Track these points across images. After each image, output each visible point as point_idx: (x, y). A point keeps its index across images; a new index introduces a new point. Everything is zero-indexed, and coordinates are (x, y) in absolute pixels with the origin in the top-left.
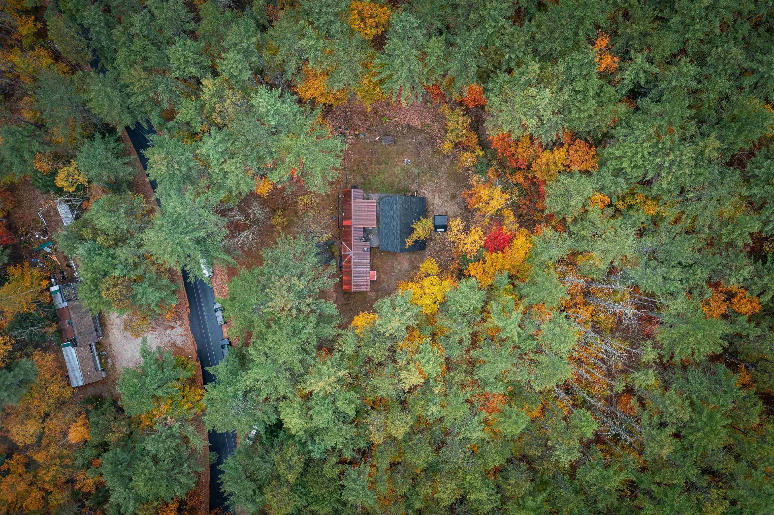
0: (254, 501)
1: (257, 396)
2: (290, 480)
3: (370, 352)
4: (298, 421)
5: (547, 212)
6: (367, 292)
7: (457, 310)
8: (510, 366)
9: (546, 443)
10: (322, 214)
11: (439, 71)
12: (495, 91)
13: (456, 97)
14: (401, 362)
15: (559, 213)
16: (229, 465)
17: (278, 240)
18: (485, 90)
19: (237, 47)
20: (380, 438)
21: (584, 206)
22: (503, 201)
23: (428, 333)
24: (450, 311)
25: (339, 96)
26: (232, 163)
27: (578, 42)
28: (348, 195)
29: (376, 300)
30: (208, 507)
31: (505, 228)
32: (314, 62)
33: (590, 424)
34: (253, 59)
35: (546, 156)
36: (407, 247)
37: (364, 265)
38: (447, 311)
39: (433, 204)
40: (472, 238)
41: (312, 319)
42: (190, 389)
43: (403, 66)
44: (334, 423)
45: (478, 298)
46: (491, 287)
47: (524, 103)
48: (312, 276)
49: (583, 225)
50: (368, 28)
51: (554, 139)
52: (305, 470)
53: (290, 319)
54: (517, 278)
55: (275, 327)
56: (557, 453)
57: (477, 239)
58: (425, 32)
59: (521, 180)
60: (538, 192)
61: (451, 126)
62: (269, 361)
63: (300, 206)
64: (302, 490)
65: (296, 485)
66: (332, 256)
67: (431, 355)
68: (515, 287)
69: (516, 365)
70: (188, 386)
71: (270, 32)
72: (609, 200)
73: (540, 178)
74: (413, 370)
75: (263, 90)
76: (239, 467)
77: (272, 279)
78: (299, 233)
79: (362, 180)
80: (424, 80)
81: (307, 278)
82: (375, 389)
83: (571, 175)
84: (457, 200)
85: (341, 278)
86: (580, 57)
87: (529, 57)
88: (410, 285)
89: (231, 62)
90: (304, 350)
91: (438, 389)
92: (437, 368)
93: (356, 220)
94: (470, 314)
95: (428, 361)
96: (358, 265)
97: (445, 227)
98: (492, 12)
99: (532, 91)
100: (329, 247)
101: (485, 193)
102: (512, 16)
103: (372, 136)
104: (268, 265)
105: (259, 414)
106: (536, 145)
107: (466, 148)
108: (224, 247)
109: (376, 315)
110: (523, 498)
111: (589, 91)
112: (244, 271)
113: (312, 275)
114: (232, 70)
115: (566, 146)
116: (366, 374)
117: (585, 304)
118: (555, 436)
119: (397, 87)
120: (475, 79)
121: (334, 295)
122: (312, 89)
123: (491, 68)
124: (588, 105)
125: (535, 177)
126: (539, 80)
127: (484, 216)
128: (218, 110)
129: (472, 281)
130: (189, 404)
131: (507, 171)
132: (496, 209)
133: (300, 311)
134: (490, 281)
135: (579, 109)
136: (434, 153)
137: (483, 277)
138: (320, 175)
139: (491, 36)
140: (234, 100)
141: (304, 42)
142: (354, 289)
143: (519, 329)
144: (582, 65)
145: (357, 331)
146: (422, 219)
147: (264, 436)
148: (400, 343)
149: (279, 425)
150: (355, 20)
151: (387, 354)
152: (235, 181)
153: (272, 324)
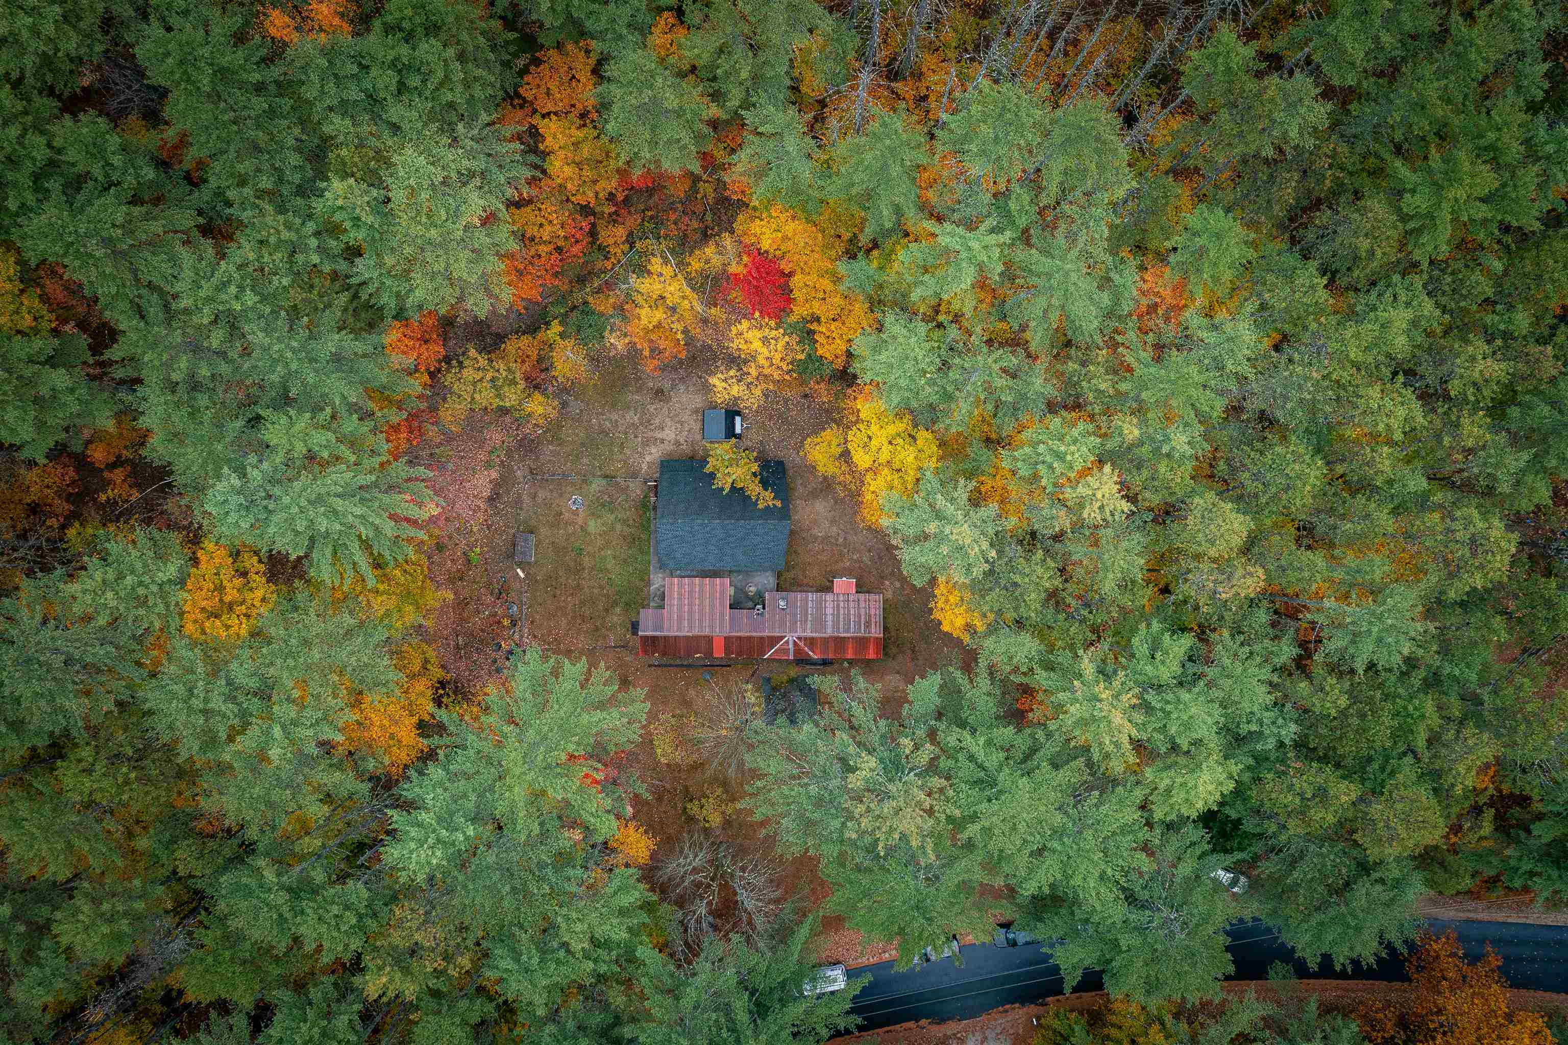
0: (1397, 884)
1: (1141, 874)
2: (1353, 796)
3: (1034, 598)
4: (1206, 776)
5: (695, 167)
6: (885, 601)
7: (932, 383)
8: (1074, 253)
9: (1266, 161)
10: (699, 704)
11: (351, 424)
12: (403, 288)
13: (415, 385)
14: (1063, 521)
15: (699, 137)
16: (1309, 944)
17: (758, 817)
18: (400, 315)
19: (288, 915)
20: (1251, 574)
21: (682, 75)
22: (668, 271)
23: (985, 454)
24: (934, 399)
25: (416, 667)
26: (569, 930)
27: (278, 84)
28: (651, 644)
29: (904, 580)
30: (1397, 985)
31: (734, 268)
32: (326, 729)
33: (1221, 48)
34: (319, 876)
35: (559, 167)
36: (779, 504)
37: (820, 607)
38: (932, 407)
39: (677, 443)
40: (757, 345)
41: (952, 737)
42: (1113, 1025)
43: (335, 512)
44: (1210, 685)
45: (904, 331)
46: (875, 303)
47: (429, 217)
48: (845, 737)
49: (727, 74)
50: (249, 596)
51: (518, 146)
52: (1324, 759)
53: (951, 793)
54: (853, 240)
55: (973, 830)
56: (1293, 133)
57: (759, 334)
58: (252, 459)
59: (620, 232)
60: (651, 192)
61: (485, 397)
62: (1056, 845)
63: (679, 756)
64: (1376, 765)
65: (1363, 781)
66: (799, 684)
67: (1041, 448)
68: (875, 245)
69: (1071, 238)
70: (1106, 1031)
71: (252, 833)
72: (666, 14)
73: (614, 184)
74: (1081, 490)
75: (392, 853)
76: (1313, 922)
77: (854, 836)
78: (741, 764)
79: (618, 610)
80: (376, 460)
81: (852, 749)
82: (1126, 585)
83: (604, 106)
84: (667, 385)
85: (851, 662)
86: (314, 77)
87: (318, 205)
88: (869, 497)
89: (323, 929)
90: (1027, 757)
91: (1131, 431)
92: (1075, 432)
93: (712, 627)
94: (943, 352)
95: (1060, 457)
96: (820, 622)
97: (731, 414)
98: (202, 293)
99: (398, 196)
100: (774, 689)
101: (648, 316)
102: (215, 246)
103: (516, 585)
104: (817, 847)
105: (1185, 869)
106: (534, 192)
107: (543, 365)
108: (773, 949)
109: (941, 579)
110: (1404, 218)
111: (396, 59)
112: (831, 905)
113: (843, 736)
114: (343, 929)
115: (536, 120)
116: (1087, 605)
117: (919, 76)
118: (1250, 138)
119: (389, 528)
120: (374, 338)
121: (893, 680)
122: (394, 729)
123: (344, 298)
124: (430, 58)
125: (611, 197)
126: (373, 179)
127: (705, 321)
128: (441, 964)
129: (861, 346)
130: (1151, 1032)
131: (599, 265)
132: (688, 291)
133: (932, 767)
134: (860, 308)
135: (441, 84)
136: (556, 439)
137: (851, 322)
138: (599, 715)
139: (264, 299)
140: (414, 924)
141: (274, 753)
142: (876, 632)
143: (982, 228)
144: (336, 76)
145: (980, 626)
146: (708, 469)
147: (1239, 856)
148: (1012, 522)
149: (1208, 818)
150: (228, 627)
151: (1040, 554)
152: (615, 921)
153: (963, 836)
